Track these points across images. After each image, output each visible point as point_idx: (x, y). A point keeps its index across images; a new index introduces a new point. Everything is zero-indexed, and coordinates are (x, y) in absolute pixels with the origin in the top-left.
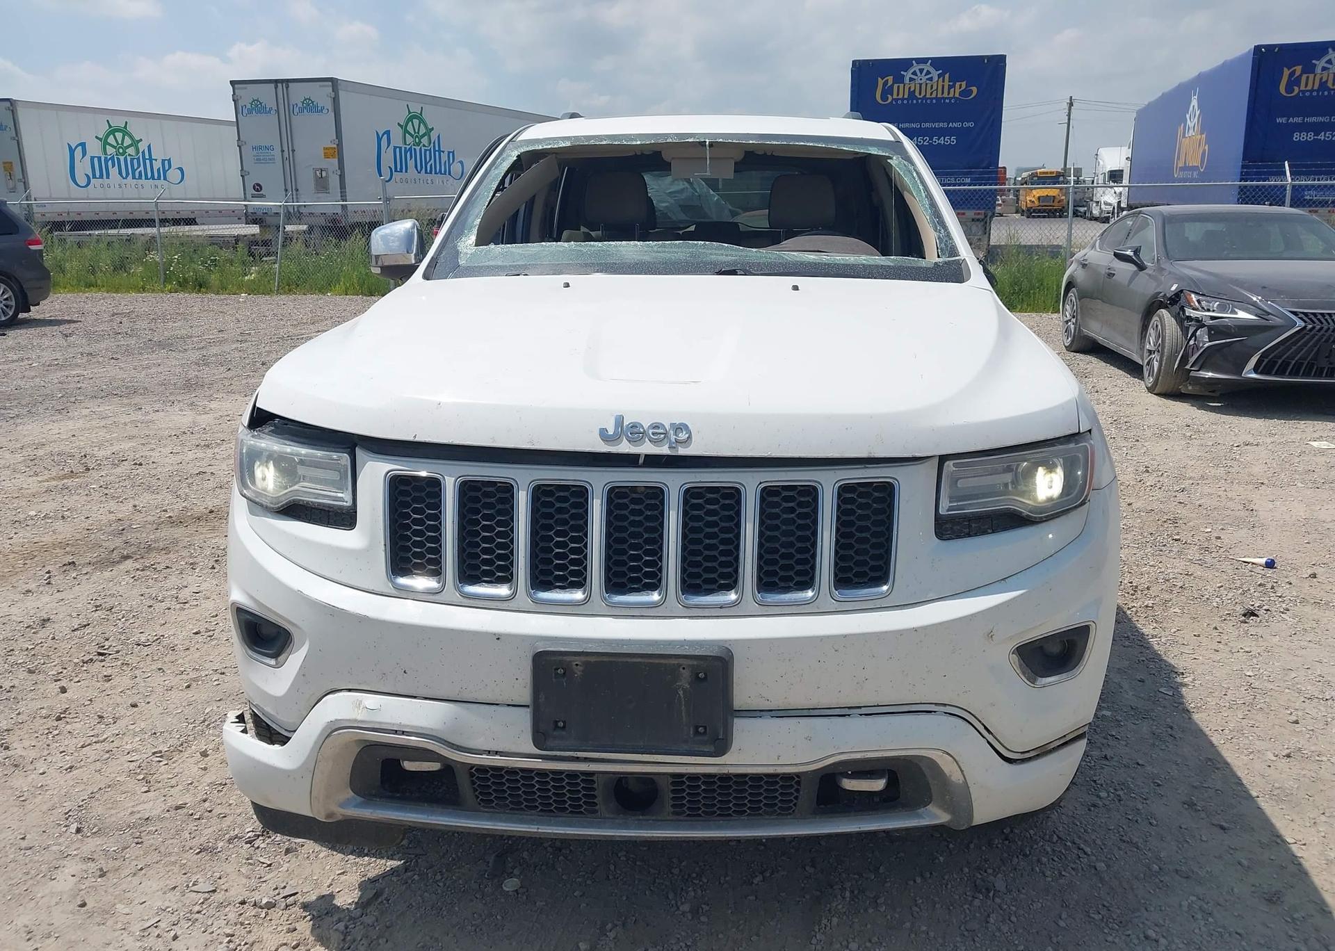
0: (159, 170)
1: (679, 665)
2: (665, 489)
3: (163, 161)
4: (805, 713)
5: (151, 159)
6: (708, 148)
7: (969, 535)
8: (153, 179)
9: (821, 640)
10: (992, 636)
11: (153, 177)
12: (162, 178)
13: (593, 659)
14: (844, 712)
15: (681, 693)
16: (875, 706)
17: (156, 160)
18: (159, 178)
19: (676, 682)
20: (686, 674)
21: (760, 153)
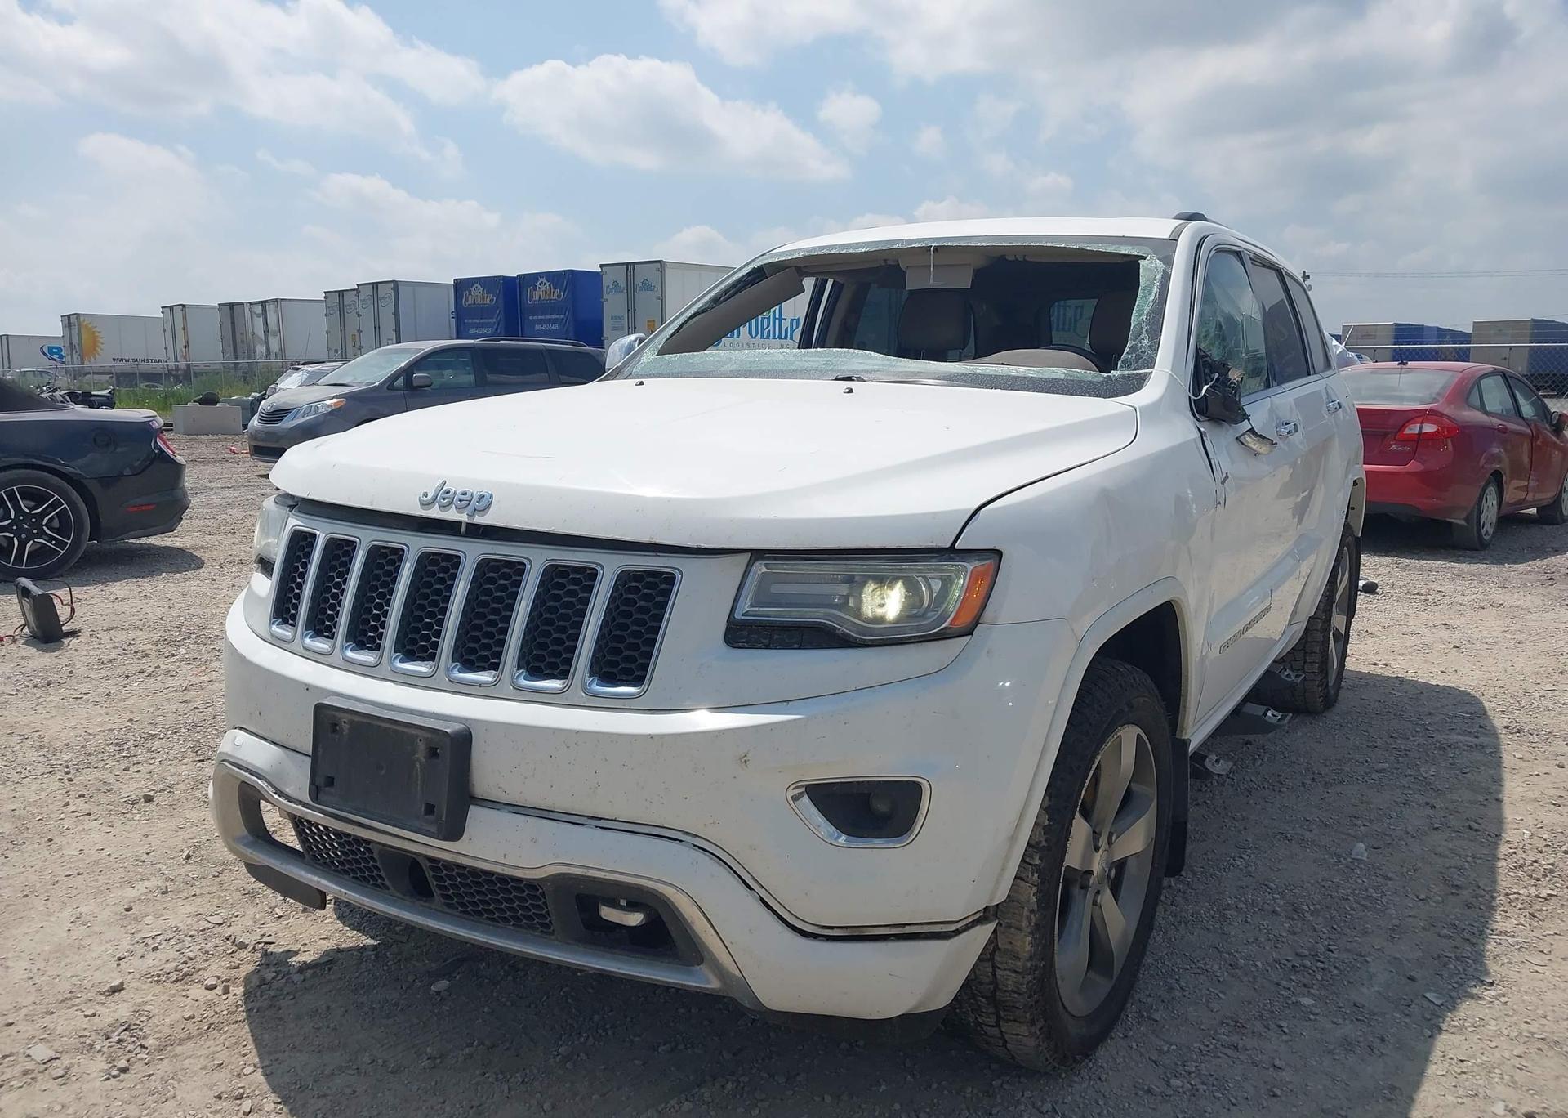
0: (787, 329)
1: (417, 736)
2: (463, 559)
3: (792, 320)
4: (545, 814)
5: (780, 319)
6: (932, 253)
7: (767, 647)
8: (781, 338)
9: (554, 733)
10: (745, 762)
11: (780, 337)
12: (789, 338)
13: (356, 719)
14: (579, 820)
15: (418, 766)
16: (612, 820)
17: (785, 319)
18: (786, 338)
19: (414, 754)
20: (422, 746)
21: (1010, 259)
